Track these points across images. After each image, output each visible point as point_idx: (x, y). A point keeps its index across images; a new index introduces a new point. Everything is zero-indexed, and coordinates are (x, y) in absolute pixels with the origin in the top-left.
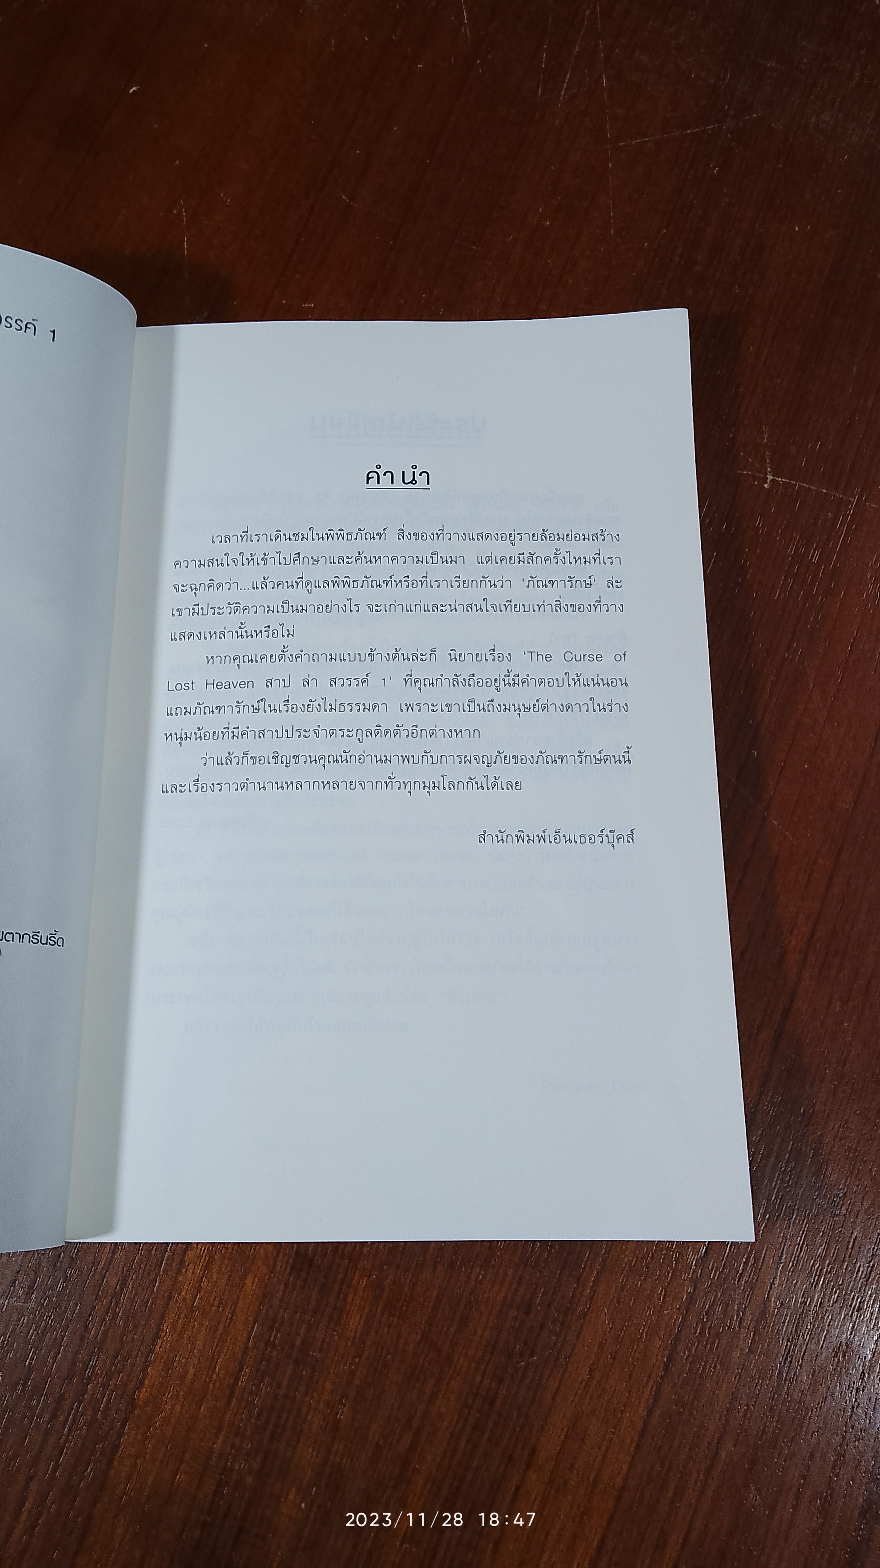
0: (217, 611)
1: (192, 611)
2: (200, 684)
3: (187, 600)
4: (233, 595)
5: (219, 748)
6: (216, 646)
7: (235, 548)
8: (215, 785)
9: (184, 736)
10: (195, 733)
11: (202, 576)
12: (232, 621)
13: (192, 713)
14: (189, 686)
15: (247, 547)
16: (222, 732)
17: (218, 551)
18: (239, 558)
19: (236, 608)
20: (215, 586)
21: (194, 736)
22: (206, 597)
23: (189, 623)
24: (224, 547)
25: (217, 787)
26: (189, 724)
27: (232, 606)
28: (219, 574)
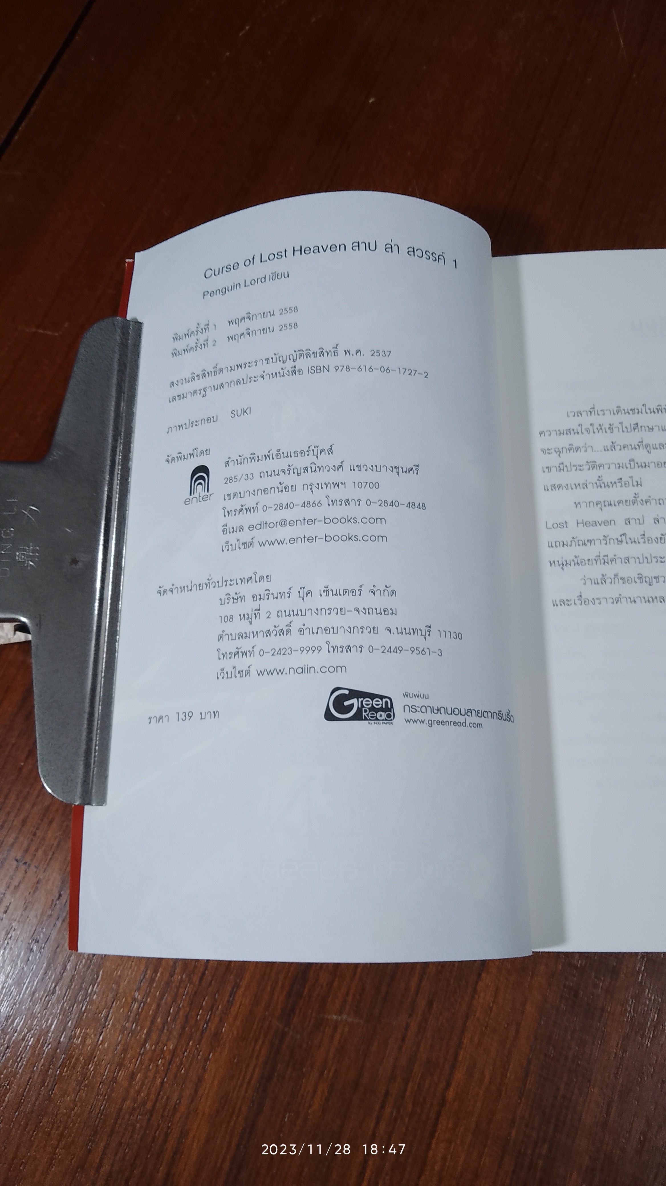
0: (578, 468)
1: (558, 469)
2: (572, 524)
3: (553, 460)
4: (590, 456)
5: (596, 571)
6: (580, 494)
7: (586, 420)
8: (595, 600)
9: (565, 563)
10: (574, 561)
11: (564, 441)
12: (592, 476)
13: (568, 545)
14: (564, 525)
15: (597, 420)
16: (595, 560)
17: (573, 423)
18: (591, 428)
19: (593, 465)
20: (574, 449)
21: (572, 563)
22: (568, 458)
23: (556, 478)
24: (577, 420)
25: (597, 602)
26: (568, 553)
27: (590, 464)
28: (577, 440)
